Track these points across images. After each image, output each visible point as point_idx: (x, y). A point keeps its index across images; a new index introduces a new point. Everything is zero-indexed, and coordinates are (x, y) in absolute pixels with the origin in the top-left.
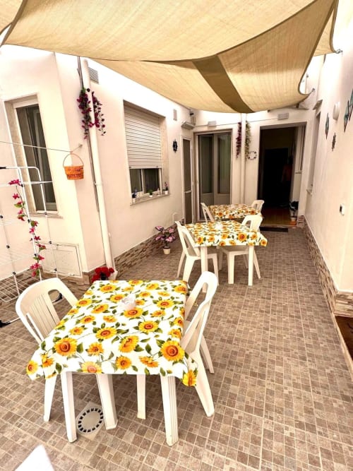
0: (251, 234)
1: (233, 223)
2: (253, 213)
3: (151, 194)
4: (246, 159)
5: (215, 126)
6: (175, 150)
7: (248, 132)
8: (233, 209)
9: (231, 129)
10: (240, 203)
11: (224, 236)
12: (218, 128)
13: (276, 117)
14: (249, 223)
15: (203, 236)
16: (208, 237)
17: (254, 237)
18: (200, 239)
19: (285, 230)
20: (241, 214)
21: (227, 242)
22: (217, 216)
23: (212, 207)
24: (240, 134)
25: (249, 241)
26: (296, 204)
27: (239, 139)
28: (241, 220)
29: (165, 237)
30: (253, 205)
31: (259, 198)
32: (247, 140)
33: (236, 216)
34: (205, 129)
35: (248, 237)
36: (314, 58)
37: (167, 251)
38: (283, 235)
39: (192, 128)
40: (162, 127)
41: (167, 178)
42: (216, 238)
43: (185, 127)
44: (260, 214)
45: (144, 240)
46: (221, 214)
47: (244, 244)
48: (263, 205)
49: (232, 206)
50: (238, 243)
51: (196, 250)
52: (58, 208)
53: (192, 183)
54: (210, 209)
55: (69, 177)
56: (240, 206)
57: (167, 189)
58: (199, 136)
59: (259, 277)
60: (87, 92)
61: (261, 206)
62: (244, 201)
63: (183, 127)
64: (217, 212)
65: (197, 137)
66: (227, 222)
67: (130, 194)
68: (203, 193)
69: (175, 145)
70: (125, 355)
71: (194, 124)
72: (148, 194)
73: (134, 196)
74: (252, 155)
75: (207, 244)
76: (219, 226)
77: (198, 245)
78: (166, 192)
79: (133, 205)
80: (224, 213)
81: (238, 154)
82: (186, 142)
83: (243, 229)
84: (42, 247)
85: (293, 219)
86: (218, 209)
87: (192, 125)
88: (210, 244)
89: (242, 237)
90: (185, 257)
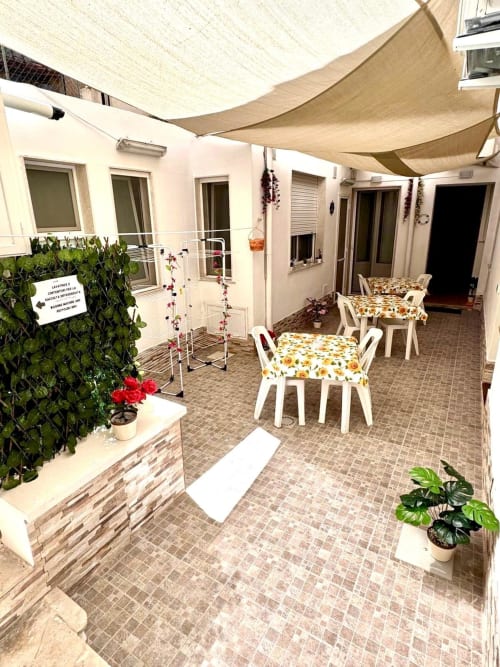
0: (412, 309)
1: (394, 297)
2: (417, 288)
3: (305, 262)
4: (415, 223)
5: (380, 182)
6: (332, 212)
7: (420, 192)
8: (394, 283)
9: (400, 187)
10: (403, 276)
11: (385, 309)
12: (383, 185)
13: (457, 175)
14: (410, 299)
15: (364, 307)
16: (369, 309)
17: (415, 311)
18: (361, 310)
19: (458, 312)
20: (404, 289)
21: (388, 315)
22: (376, 290)
23: (369, 279)
24: (410, 194)
25: (410, 315)
26: (475, 281)
27: (409, 199)
28: (403, 295)
29: (316, 310)
30: (418, 280)
31: (427, 272)
32: (419, 201)
33: (397, 291)
34: (368, 185)
35: (409, 311)
36: (488, 141)
37: (317, 325)
38: (454, 318)
39: (352, 184)
40: (321, 188)
41: (321, 244)
42: (377, 310)
43: (344, 184)
44: (426, 290)
45: (295, 311)
46: (380, 288)
47: (405, 317)
48: (431, 281)
49: (394, 280)
50: (399, 316)
51: (356, 321)
52: (233, 274)
53: (346, 250)
54: (368, 281)
55: (252, 248)
56: (404, 280)
57: (320, 257)
58: (358, 192)
59: (417, 353)
60: (269, 173)
61: (428, 281)
62: (408, 274)
63: (341, 184)
64: (376, 286)
65: (356, 194)
66: (388, 296)
67: (289, 262)
68: (359, 260)
69: (332, 206)
70: (324, 366)
71: (354, 179)
72: (302, 262)
73: (292, 265)
74: (423, 219)
75: (368, 315)
76: (379, 300)
77: (359, 315)
78: (319, 261)
79: (291, 274)
80: (385, 287)
81: (405, 217)
82: (344, 202)
83: (404, 303)
84: (229, 307)
85: (470, 299)
86: (378, 282)
87: (352, 181)
88: (370, 315)
89: (403, 311)
90: (343, 328)
